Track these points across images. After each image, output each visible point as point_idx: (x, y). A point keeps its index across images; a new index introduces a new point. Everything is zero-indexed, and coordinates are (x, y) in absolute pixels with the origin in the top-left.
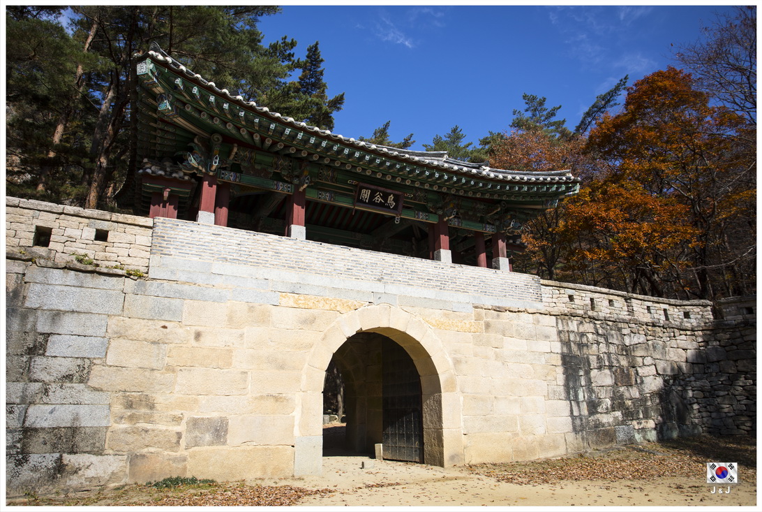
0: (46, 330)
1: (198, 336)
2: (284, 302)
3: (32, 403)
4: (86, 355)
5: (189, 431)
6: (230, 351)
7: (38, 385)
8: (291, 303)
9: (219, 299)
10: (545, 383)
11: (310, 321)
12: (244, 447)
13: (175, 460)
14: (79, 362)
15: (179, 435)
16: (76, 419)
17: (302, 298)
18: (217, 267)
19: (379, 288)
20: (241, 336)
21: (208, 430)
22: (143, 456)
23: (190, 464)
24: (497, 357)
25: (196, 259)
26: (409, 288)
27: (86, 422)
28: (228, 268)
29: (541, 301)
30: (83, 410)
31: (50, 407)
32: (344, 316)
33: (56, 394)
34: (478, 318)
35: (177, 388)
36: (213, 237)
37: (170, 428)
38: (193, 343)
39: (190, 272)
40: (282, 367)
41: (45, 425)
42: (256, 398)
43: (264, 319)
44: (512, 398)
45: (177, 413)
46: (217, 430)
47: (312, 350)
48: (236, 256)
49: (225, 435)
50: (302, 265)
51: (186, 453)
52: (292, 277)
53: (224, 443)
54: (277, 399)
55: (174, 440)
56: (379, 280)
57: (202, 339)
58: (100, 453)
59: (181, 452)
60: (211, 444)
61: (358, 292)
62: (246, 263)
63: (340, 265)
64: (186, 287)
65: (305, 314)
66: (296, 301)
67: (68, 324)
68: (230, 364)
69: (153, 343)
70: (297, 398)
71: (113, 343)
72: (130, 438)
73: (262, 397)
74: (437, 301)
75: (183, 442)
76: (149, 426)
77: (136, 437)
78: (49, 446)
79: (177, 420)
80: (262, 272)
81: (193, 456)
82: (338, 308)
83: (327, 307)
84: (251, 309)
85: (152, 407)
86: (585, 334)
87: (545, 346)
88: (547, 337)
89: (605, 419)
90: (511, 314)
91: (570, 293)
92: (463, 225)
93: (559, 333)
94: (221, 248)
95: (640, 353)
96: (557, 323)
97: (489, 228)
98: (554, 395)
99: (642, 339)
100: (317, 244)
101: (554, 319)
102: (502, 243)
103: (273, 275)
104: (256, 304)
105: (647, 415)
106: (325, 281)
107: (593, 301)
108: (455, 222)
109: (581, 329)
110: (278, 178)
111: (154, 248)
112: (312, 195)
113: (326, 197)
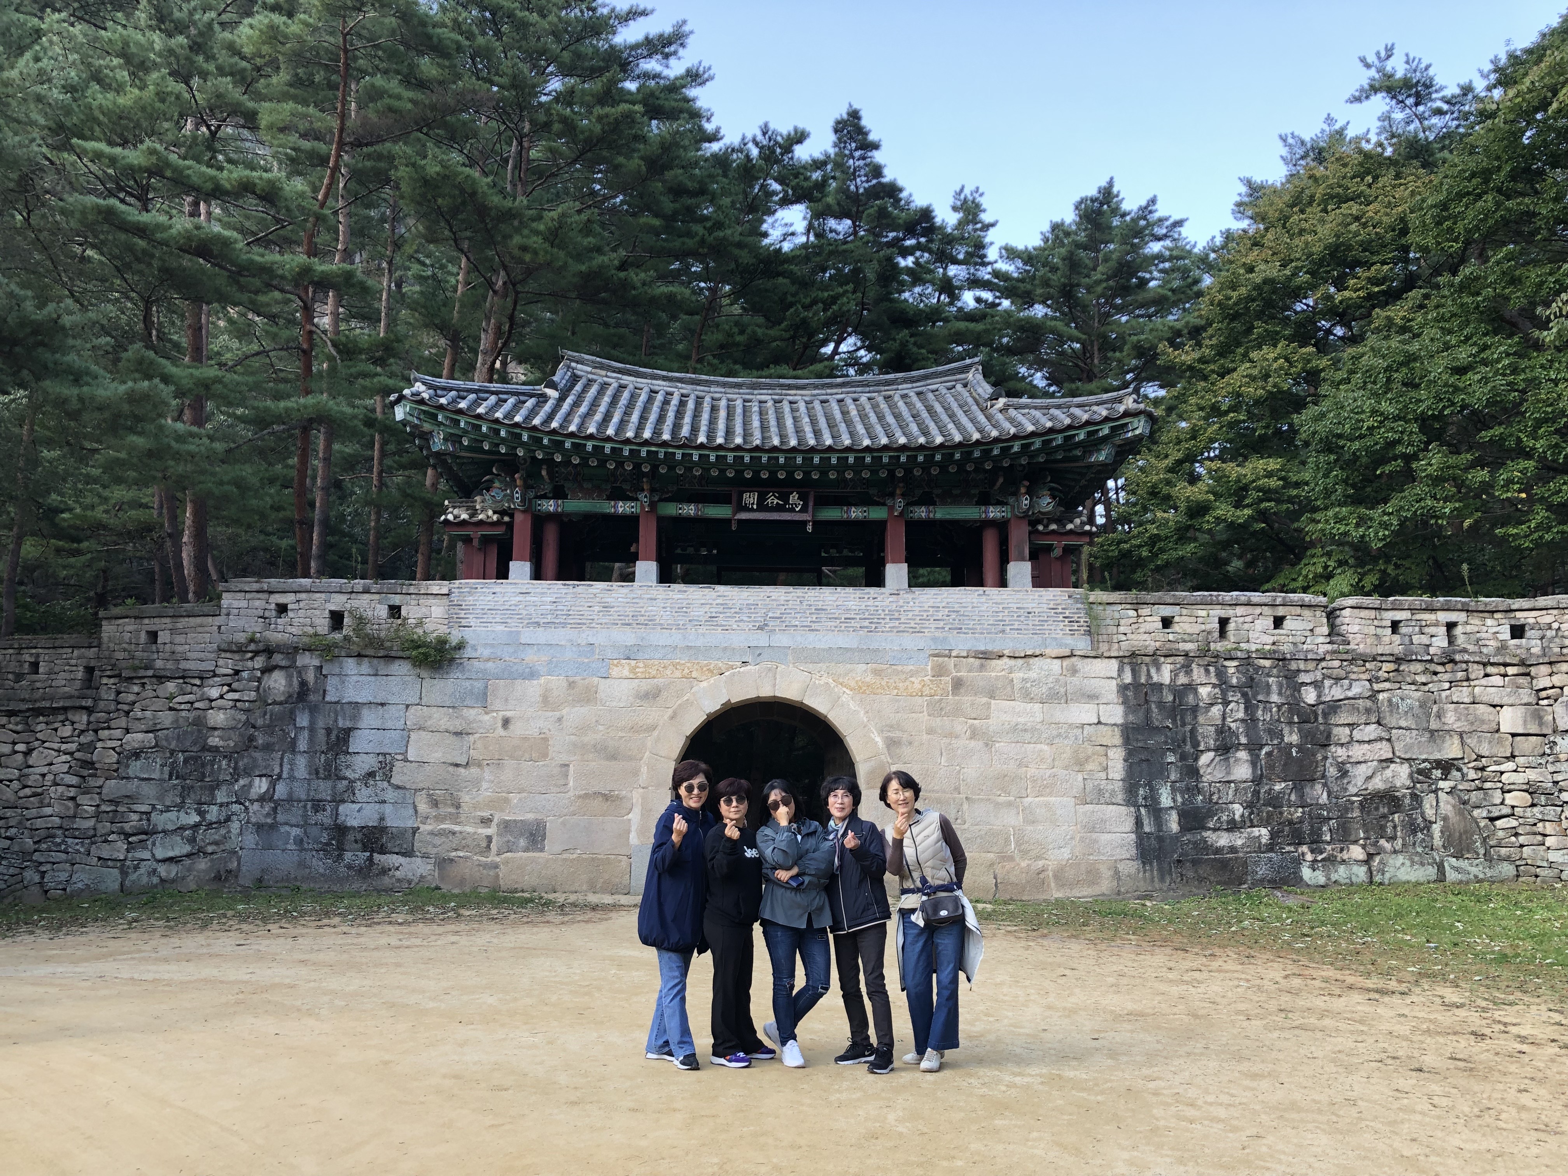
0: (348, 724)
1: (506, 722)
2: (615, 672)
3: (343, 801)
4: (386, 750)
5: (499, 834)
6: (546, 740)
7: (345, 783)
8: (626, 672)
9: (532, 675)
10: (1080, 777)
11: (651, 696)
12: (565, 856)
13: (485, 866)
14: (381, 758)
15: (489, 839)
16: (382, 819)
17: (641, 665)
18: (527, 635)
19: (761, 639)
20: (560, 720)
21: (522, 835)
22: (451, 860)
23: (503, 872)
24: (974, 734)
25: (501, 628)
26: (811, 636)
27: (390, 822)
28: (541, 636)
29: (1088, 632)
30: (388, 809)
31: (357, 806)
32: (704, 684)
33: (362, 793)
34: (940, 671)
35: (485, 785)
36: (520, 598)
37: (480, 831)
38: (500, 731)
39: (492, 646)
40: (613, 757)
41: (355, 823)
42: (580, 797)
43: (589, 696)
44: (1001, 799)
45: (486, 814)
46: (531, 834)
47: (656, 733)
48: (549, 618)
49: (544, 839)
50: (641, 619)
51: (498, 859)
52: (627, 637)
53: (542, 850)
54: (606, 797)
55: (484, 844)
56: (760, 628)
57: (511, 727)
58: (408, 853)
59: (492, 858)
60: (526, 850)
61: (725, 649)
62: (564, 625)
63: (698, 613)
64: (490, 664)
65: (645, 685)
66: (633, 670)
67: (368, 718)
68: (545, 755)
69: (456, 734)
70: (636, 796)
71: (413, 736)
72: (437, 841)
73: (586, 796)
74: (862, 650)
75: (494, 846)
76: (457, 828)
77: (443, 839)
78: (360, 845)
79: (486, 822)
80: (585, 637)
81: (507, 862)
82: (694, 675)
83: (678, 674)
84: (571, 685)
85: (458, 807)
86: (1191, 687)
87: (1085, 713)
88: (1092, 697)
89: (1223, 840)
90: (1012, 662)
91: (1167, 611)
92: (939, 516)
93: (1123, 689)
94: (532, 610)
95: (1343, 718)
96: (1121, 671)
97: (994, 513)
98: (1099, 796)
99: (1356, 690)
100: (663, 588)
101: (1114, 664)
102: (1019, 536)
103: (600, 638)
104: (577, 678)
105: (1344, 837)
106: (675, 638)
107: (1224, 622)
108: (921, 513)
109: (1182, 680)
110: (617, 494)
111: (451, 620)
112: (669, 509)
113: (688, 510)
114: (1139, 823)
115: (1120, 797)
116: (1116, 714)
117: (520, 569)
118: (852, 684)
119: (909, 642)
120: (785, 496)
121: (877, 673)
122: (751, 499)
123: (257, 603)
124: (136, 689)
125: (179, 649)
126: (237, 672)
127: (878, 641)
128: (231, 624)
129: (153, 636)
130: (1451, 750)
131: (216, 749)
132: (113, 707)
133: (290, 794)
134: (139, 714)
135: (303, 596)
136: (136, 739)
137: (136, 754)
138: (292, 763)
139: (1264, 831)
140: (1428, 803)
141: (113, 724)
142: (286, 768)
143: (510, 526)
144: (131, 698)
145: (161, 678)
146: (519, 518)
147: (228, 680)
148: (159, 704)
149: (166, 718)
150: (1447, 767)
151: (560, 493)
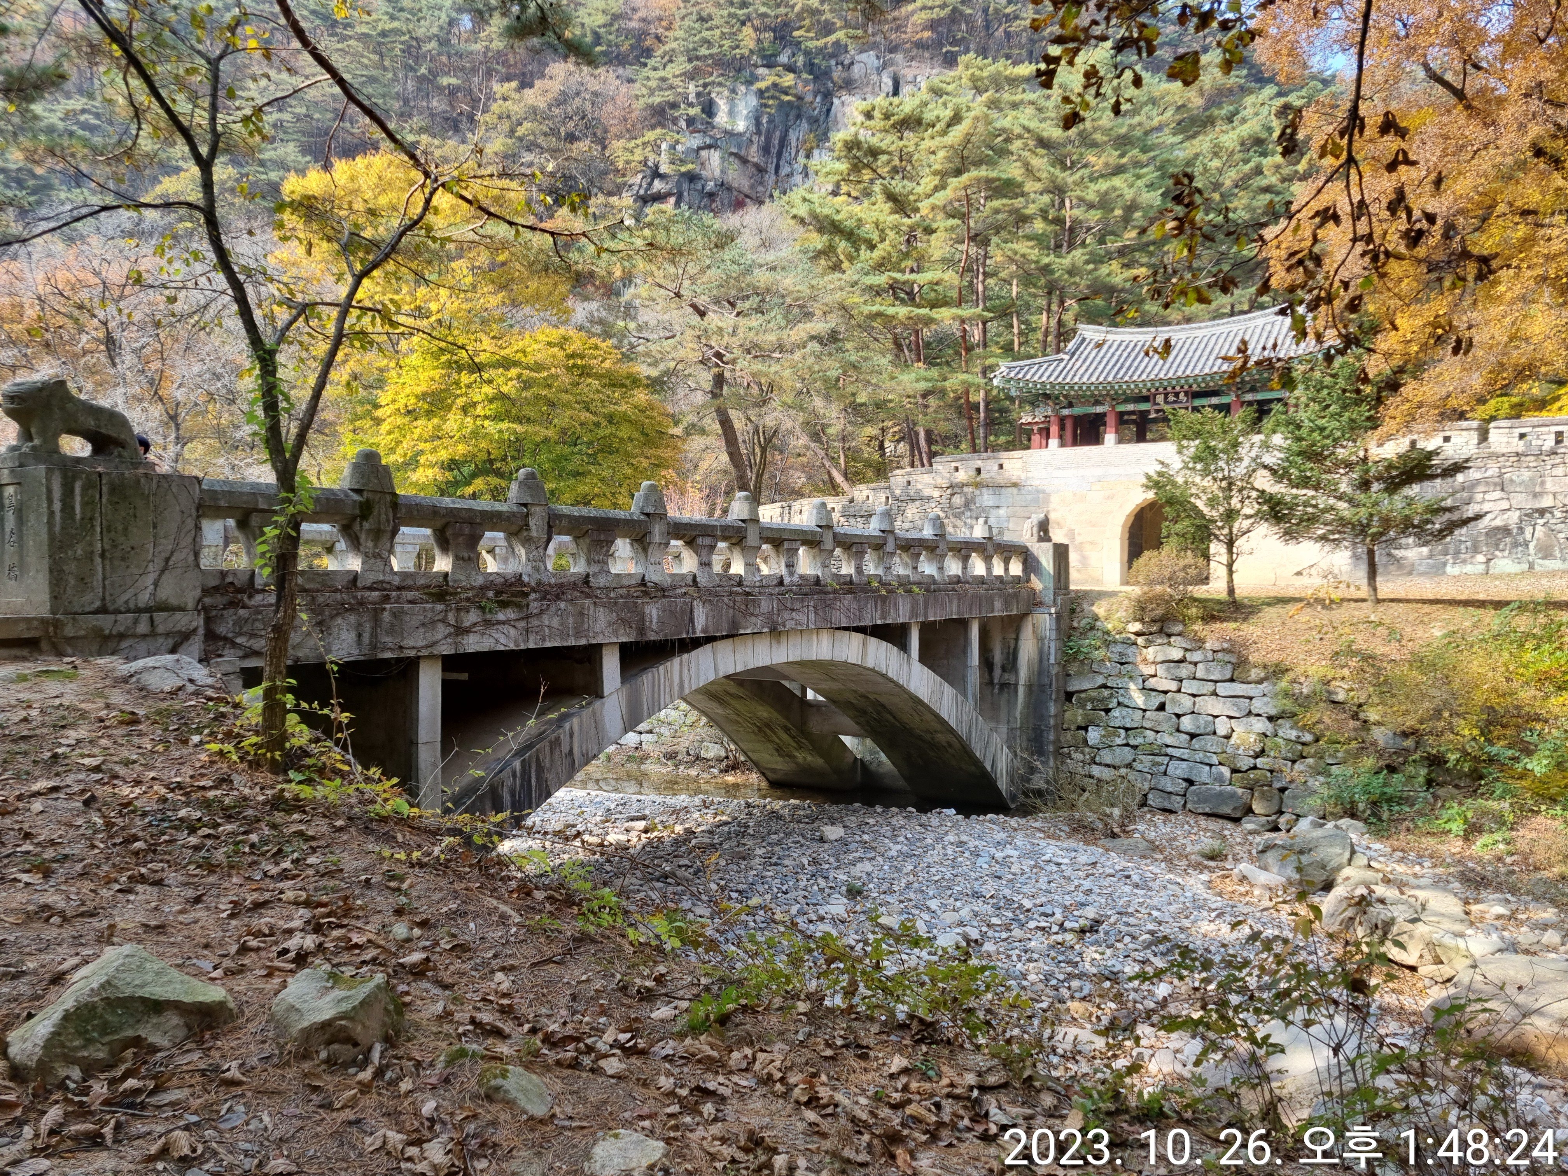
0: (986, 516)
2: (1095, 487)
4: (1001, 526)
6: (1065, 519)
8: (1099, 488)
9: (1058, 491)
11: (1110, 498)
14: (999, 529)
17: (1106, 484)
18: (1056, 473)
20: (1071, 510)
25: (1045, 470)
28: (1061, 473)
36: (1052, 456)
39: (1041, 479)
40: (1094, 526)
43: (1083, 499)
47: (1113, 514)
48: (1065, 465)
50: (1106, 462)
52: (1100, 471)
54: (1092, 543)
62: (1072, 467)
63: (1133, 457)
64: (1041, 487)
65: (1108, 493)
66: (1102, 487)
67: (993, 513)
70: (1105, 543)
71: (1010, 520)
73: (1083, 543)
80: (1080, 473)
82: (1131, 486)
84: (1075, 494)
94: (1059, 461)
95: (1481, 488)
99: (1490, 473)
100: (1117, 446)
103: (1088, 472)
104: (1077, 491)
105: (1476, 550)
106: (1120, 470)
110: (1097, 403)
111: (1025, 469)
112: (1121, 408)
113: (1131, 407)
117: (1054, 441)
120: (1177, 395)
122: (1160, 399)
123: (947, 467)
124: (904, 506)
125: (919, 488)
126: (941, 496)
128: (938, 476)
129: (909, 482)
130: (1546, 502)
132: (896, 513)
134: (906, 516)
135: (965, 462)
139: (1426, 549)
140: (1528, 531)
143: (1049, 423)
144: (903, 509)
145: (913, 501)
146: (1053, 419)
147: (938, 500)
148: (913, 511)
149: (916, 517)
150: (1542, 512)
151: (1070, 405)
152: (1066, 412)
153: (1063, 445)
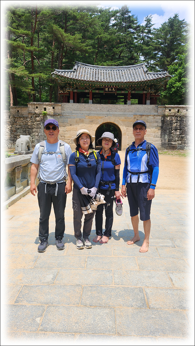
1: (71, 125)
2: (86, 118)
5: (71, 141)
6: (77, 128)
9: (74, 118)
10: (154, 134)
18: (73, 112)
19: (108, 113)
20: (79, 125)
25: (69, 110)
26: (116, 112)
28: (75, 112)
29: (158, 112)
32: (100, 120)
34: (135, 118)
35: (68, 134)
39: (68, 113)
43: (83, 121)
47: (92, 127)
48: (76, 109)
50: (90, 109)
52: (88, 112)
56: (108, 111)
61: (103, 114)
62: (79, 110)
63: (99, 108)
64: (68, 116)
65: (91, 120)
66: (89, 117)
74: (123, 115)
75: (70, 143)
79: (69, 139)
80: (82, 112)
81: (72, 145)
82: (98, 118)
83: (96, 118)
84: (80, 119)
86: (172, 120)
87: (156, 124)
88: (157, 122)
89: (174, 143)
90: (146, 117)
91: (170, 109)
92: (136, 93)
93: (162, 121)
94: (74, 108)
96: (162, 118)
97: (145, 92)
98: (157, 137)
100: (93, 104)
101: (161, 117)
102: (148, 96)
103: (84, 112)
104: (81, 119)
106: (95, 112)
107: (178, 110)
108: (133, 92)
109: (171, 119)
110: (86, 89)
111: (62, 109)
112: (94, 91)
113: (97, 91)
114: (162, 140)
115: (160, 137)
116: (160, 125)
117: (71, 101)
118: (122, 120)
119: (130, 113)
120: (112, 89)
121: (125, 118)
122: (107, 89)
123: (33, 106)
124: (17, 119)
125: (22, 113)
126: (31, 117)
127: (126, 113)
128: (30, 109)
129: (18, 111)
131: (30, 128)
132: (14, 121)
133: (41, 135)
134: (18, 123)
135: (40, 105)
136: (18, 126)
137: (18, 129)
138: (41, 130)
139: (180, 142)
141: (14, 124)
142: (40, 131)
143: (70, 94)
144: (16, 120)
145: (20, 118)
146: (71, 93)
147: (30, 118)
148: (20, 121)
149: (22, 124)
151: (77, 88)
152: (75, 91)
153: (74, 102)
